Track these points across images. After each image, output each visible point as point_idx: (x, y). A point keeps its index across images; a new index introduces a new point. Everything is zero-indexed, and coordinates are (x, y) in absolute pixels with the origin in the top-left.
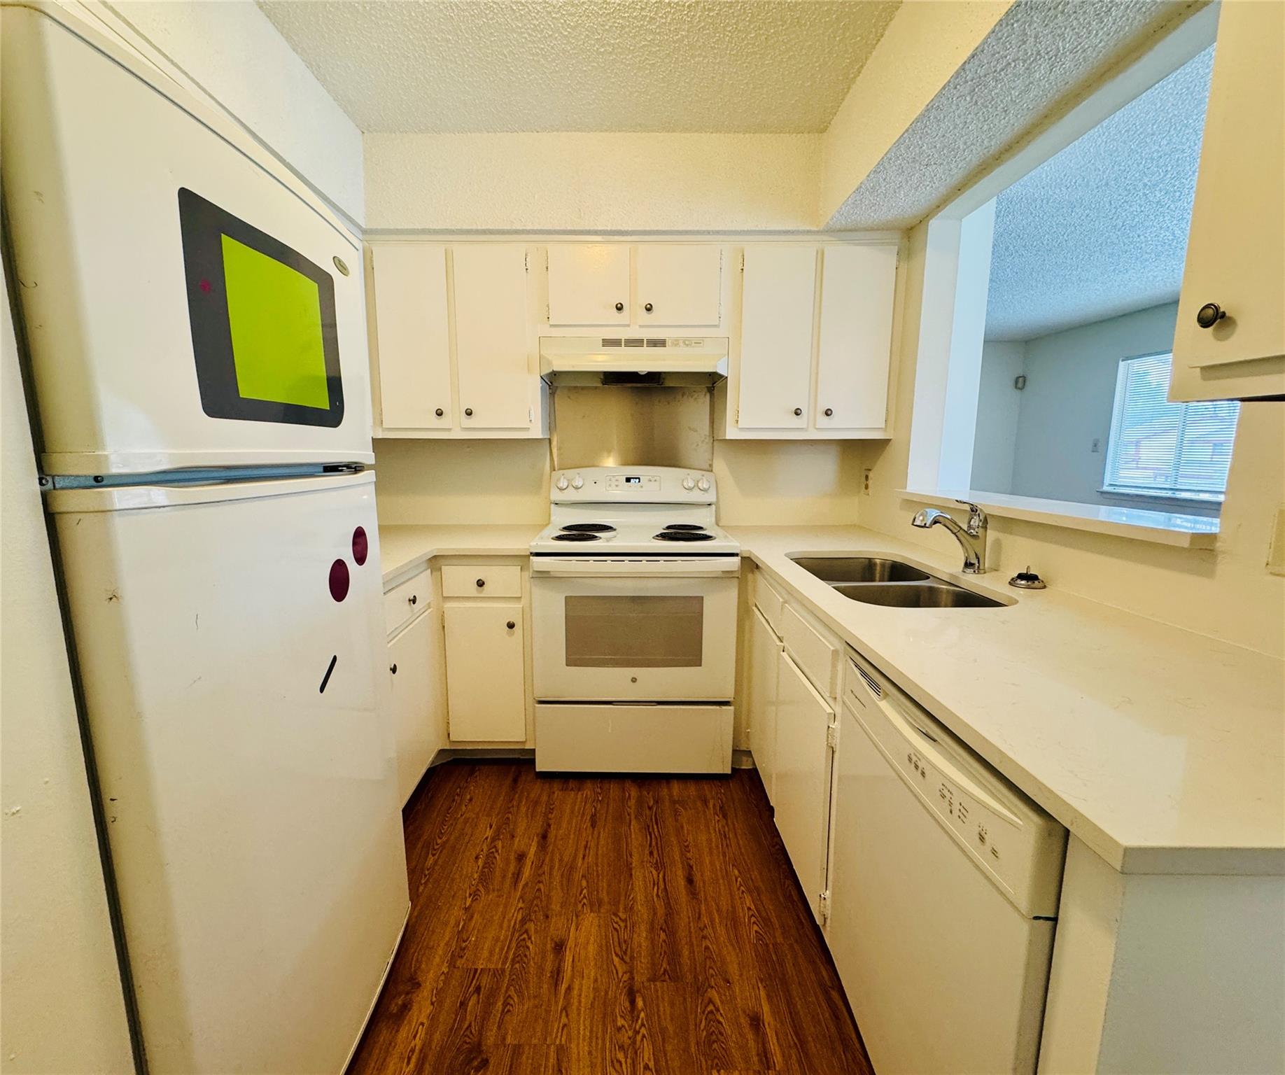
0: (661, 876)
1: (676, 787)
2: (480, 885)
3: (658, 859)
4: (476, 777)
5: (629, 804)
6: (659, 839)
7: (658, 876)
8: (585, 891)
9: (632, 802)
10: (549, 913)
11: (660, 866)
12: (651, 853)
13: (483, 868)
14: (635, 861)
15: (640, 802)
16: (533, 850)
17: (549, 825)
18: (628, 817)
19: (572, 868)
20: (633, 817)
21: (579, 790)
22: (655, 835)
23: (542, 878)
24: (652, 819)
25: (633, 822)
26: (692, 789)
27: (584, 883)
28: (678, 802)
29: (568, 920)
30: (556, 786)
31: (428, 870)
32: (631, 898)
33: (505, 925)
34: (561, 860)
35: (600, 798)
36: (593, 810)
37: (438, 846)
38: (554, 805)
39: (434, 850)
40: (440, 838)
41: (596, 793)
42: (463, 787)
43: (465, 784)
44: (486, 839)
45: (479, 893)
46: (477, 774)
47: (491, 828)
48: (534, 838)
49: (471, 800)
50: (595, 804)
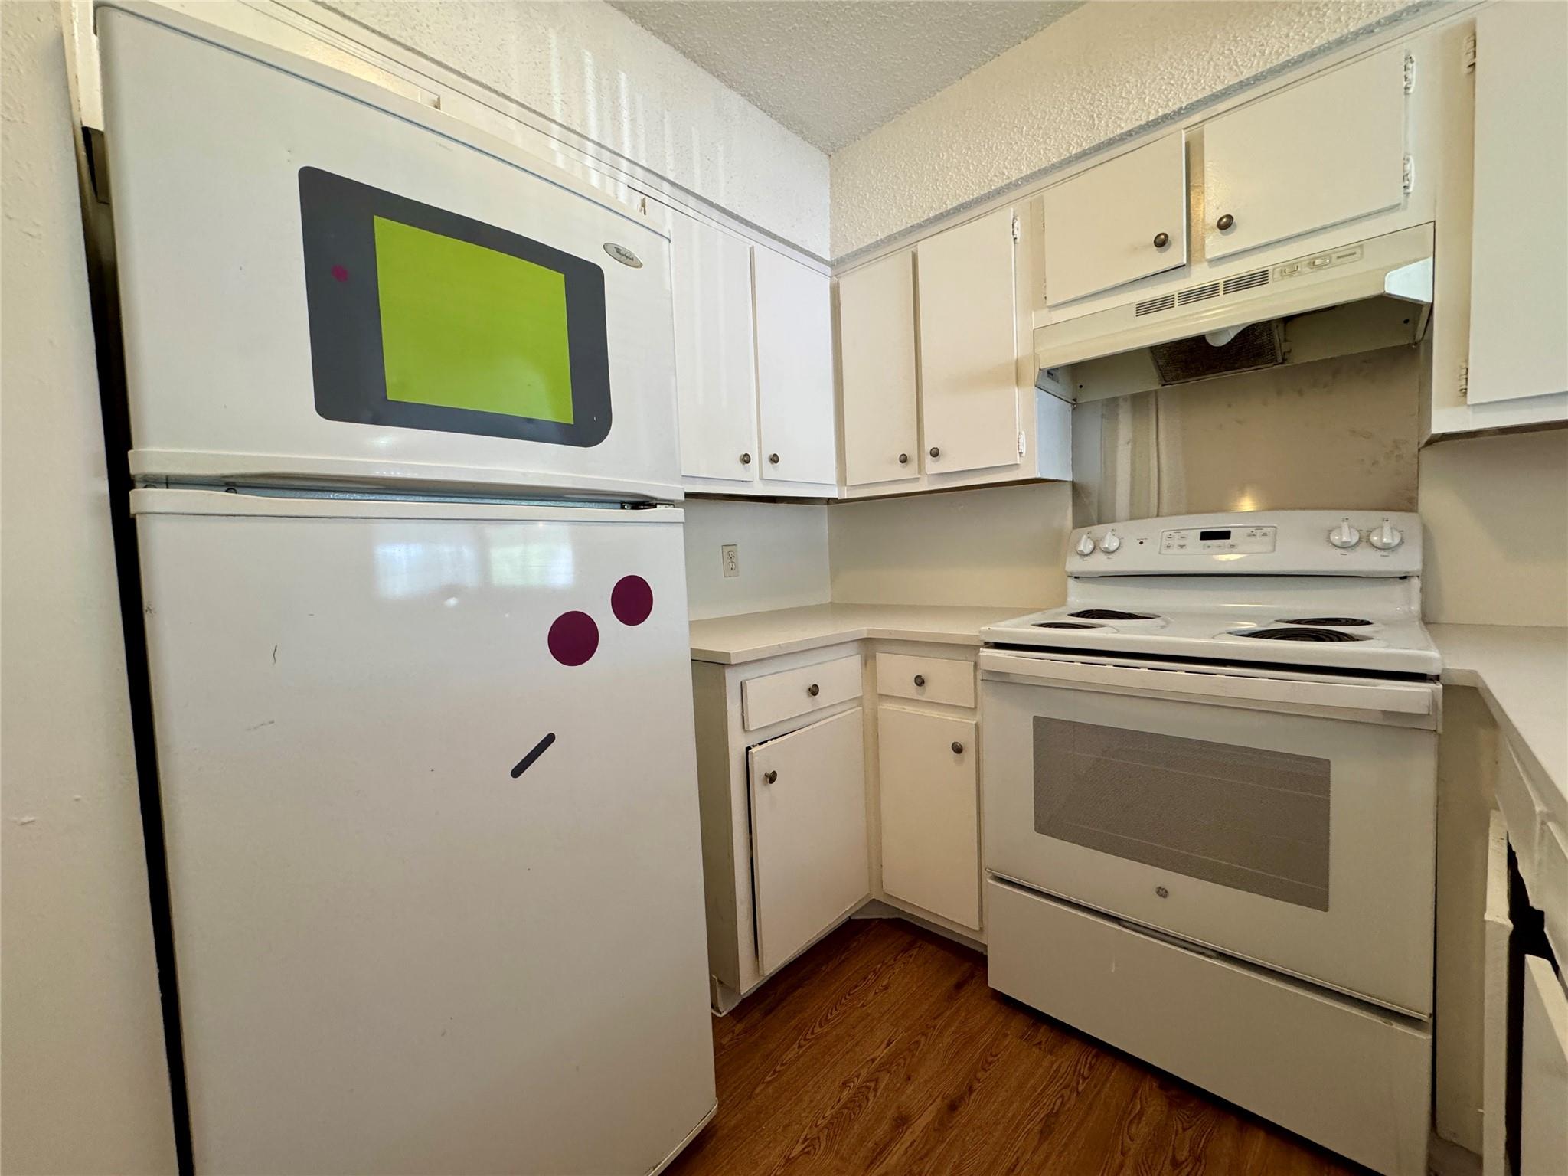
1: (1258, 1143)
2: (826, 1131)
4: (911, 956)
5: (1133, 1130)
9: (1142, 1130)
13: (844, 1106)
15: (1159, 1138)
16: (925, 1119)
17: (971, 1090)
18: (1118, 1157)
20: (1129, 1162)
21: (1051, 1053)
30: (1018, 1023)
31: (782, 1065)
35: (1082, 1086)
36: (1058, 1103)
37: (813, 1036)
38: (996, 1059)
39: (805, 1040)
40: (821, 1026)
41: (1076, 1074)
42: (886, 964)
43: (892, 962)
44: (873, 1060)
45: (817, 1147)
46: (914, 952)
47: (888, 1045)
48: (940, 1099)
49: (886, 988)
50: (1066, 1092)
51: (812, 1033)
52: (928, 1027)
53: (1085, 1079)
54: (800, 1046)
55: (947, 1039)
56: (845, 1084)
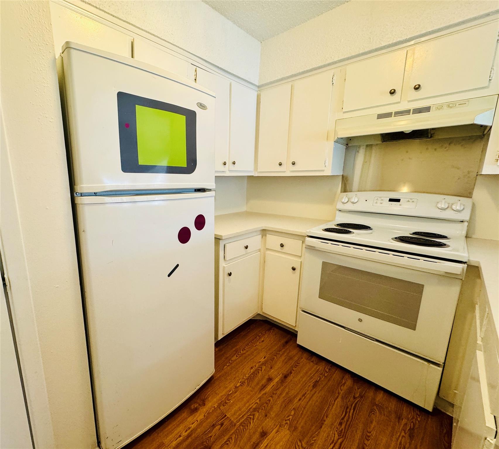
0: (340, 441)
1: (380, 396)
2: (247, 380)
3: (343, 430)
4: (270, 332)
5: (342, 388)
6: (350, 420)
7: (338, 440)
8: (291, 417)
9: (345, 388)
10: (268, 415)
11: (342, 434)
12: (341, 424)
13: (252, 374)
14: (328, 421)
15: (350, 391)
16: (277, 380)
17: (291, 373)
18: (337, 395)
19: (291, 401)
20: (340, 397)
21: (316, 364)
22: (349, 415)
23: (274, 396)
24: (352, 405)
25: (339, 399)
26: (392, 405)
27: (293, 413)
28: (377, 405)
29: (275, 425)
30: (305, 355)
31: (232, 361)
32: (314, 439)
33: (247, 405)
34: (287, 393)
35: (326, 375)
36: (319, 378)
37: (240, 354)
38: (299, 365)
39: (238, 354)
40: (243, 351)
41: (325, 371)
42: (263, 334)
43: (264, 333)
44: (260, 362)
45: (244, 384)
46: (272, 331)
47: (264, 358)
48: (281, 374)
49: (263, 341)
50: (321, 376)
51: (240, 353)
52: (277, 354)
53: (327, 372)
54: (237, 356)
55: (283, 358)
56: (252, 368)
